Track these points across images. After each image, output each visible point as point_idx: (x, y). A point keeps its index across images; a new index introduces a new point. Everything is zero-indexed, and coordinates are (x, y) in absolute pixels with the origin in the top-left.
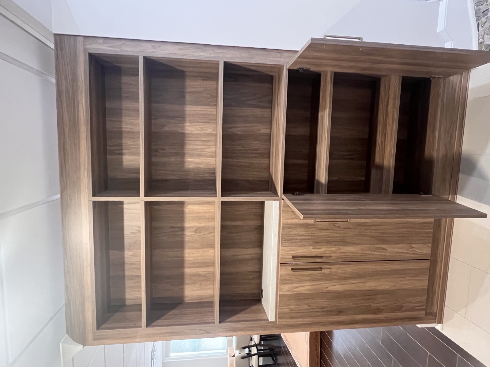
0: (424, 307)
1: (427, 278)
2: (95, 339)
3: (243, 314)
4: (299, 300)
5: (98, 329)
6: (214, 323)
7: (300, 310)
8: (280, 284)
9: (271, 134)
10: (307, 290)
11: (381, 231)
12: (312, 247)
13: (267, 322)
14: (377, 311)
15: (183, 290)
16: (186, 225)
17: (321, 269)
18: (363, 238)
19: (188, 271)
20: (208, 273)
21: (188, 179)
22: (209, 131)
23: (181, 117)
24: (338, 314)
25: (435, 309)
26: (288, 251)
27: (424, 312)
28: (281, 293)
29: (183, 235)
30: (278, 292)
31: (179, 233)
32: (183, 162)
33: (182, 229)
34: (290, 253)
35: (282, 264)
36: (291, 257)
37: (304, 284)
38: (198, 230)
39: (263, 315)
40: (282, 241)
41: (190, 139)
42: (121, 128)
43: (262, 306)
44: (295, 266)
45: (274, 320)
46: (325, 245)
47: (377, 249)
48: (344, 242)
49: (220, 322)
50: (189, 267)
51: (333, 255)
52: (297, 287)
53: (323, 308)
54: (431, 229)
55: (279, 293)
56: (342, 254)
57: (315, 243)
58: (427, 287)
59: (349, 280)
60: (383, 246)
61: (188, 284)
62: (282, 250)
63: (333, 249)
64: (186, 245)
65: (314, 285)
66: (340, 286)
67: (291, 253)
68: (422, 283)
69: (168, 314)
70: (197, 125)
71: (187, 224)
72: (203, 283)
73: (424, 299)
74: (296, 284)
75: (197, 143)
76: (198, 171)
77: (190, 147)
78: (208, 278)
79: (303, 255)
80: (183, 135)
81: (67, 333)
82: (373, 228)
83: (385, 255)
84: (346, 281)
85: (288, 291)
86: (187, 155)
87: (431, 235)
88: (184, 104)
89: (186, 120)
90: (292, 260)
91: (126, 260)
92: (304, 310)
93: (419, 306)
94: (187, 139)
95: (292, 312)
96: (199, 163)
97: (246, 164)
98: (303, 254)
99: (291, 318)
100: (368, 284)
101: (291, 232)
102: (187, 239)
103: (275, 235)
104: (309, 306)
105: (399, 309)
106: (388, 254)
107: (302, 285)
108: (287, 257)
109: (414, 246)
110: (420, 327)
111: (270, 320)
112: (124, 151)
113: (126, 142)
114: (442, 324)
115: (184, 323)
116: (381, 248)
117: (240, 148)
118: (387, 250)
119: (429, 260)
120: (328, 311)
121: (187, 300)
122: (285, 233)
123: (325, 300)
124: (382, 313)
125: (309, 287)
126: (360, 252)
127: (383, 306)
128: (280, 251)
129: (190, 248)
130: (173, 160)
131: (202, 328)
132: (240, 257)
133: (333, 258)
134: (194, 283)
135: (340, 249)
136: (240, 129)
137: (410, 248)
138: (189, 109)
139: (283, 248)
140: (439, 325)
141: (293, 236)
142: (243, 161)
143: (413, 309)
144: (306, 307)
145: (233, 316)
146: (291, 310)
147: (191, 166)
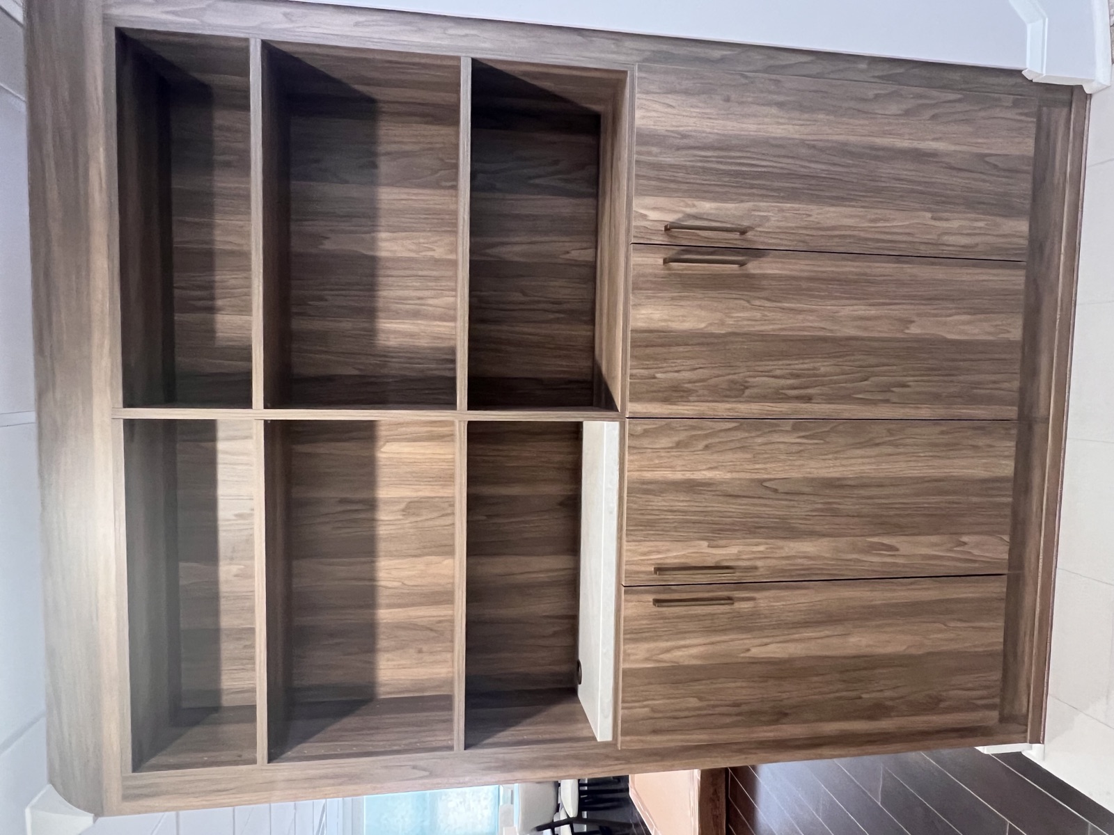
0: (997, 700)
1: (1001, 623)
2: (126, 798)
3: (530, 724)
4: (676, 683)
5: (135, 769)
6: (451, 748)
7: (676, 710)
8: (624, 642)
9: (596, 261)
10: (696, 657)
11: (883, 501)
12: (705, 544)
13: (593, 743)
14: (878, 710)
15: (371, 667)
16: (381, 496)
17: (730, 600)
18: (837, 520)
19: (385, 615)
20: (440, 622)
21: (386, 376)
22: (439, 252)
23: (368, 216)
24: (775, 722)
25: (1023, 704)
26: (644, 554)
27: (995, 714)
28: (627, 666)
29: (373, 520)
30: (619, 662)
31: (363, 516)
32: (372, 333)
33: (371, 505)
34: (648, 560)
35: (628, 588)
36: (652, 569)
37: (687, 642)
38: (412, 507)
39: (580, 726)
40: (627, 525)
41: (389, 272)
42: (211, 242)
43: (578, 705)
44: (664, 592)
45: (609, 738)
46: (739, 539)
47: (872, 548)
48: (788, 530)
49: (466, 747)
50: (390, 606)
51: (759, 563)
52: (668, 650)
53: (738, 705)
54: (1009, 496)
55: (622, 666)
56: (784, 562)
57: (713, 531)
58: (1001, 647)
59: (801, 630)
60: (886, 540)
61: (387, 650)
62: (628, 550)
63: (761, 548)
64: (382, 546)
65: (713, 643)
66: (779, 645)
67: (651, 559)
68: (991, 636)
69: (330, 728)
70: (407, 238)
71: (384, 492)
72: (425, 648)
73: (994, 678)
74: (667, 641)
75: (409, 282)
76: (412, 355)
77: (390, 291)
78: (436, 633)
79: (683, 563)
80: (373, 260)
81: (51, 782)
82: (863, 492)
83: (894, 564)
84: (794, 631)
85: (647, 660)
86: (380, 314)
87: (1008, 511)
88: (373, 182)
89: (379, 224)
90: (655, 576)
91: (224, 588)
92: (687, 709)
93: (982, 698)
94: (381, 272)
95: (657, 715)
96: (412, 335)
97: (535, 338)
98: (683, 560)
99: (655, 732)
100: (853, 640)
101: (651, 503)
102: (382, 531)
103: (611, 513)
104: (700, 699)
105: (933, 705)
106: (900, 561)
107: (682, 643)
108: (643, 569)
109: (965, 539)
110: (986, 752)
111: (599, 740)
112: (219, 303)
113: (224, 277)
114: (1043, 743)
115: (371, 749)
116: (883, 544)
117: (517, 297)
118: (897, 550)
119: (1006, 576)
120: (752, 713)
121: (383, 693)
122: (635, 506)
123: (744, 684)
124: (890, 716)
125: (702, 649)
126: (827, 555)
127: (892, 699)
128: (624, 554)
129: (391, 555)
130: (346, 325)
131: (421, 763)
132: (521, 579)
133: (761, 570)
134: (401, 647)
135: (782, 548)
136: (517, 249)
137: (956, 547)
138: (388, 196)
139: (632, 546)
140: (1036, 746)
141: (657, 513)
142: (527, 330)
143: (971, 706)
144: (693, 702)
145: (503, 731)
146: (653, 710)
147: (393, 342)
